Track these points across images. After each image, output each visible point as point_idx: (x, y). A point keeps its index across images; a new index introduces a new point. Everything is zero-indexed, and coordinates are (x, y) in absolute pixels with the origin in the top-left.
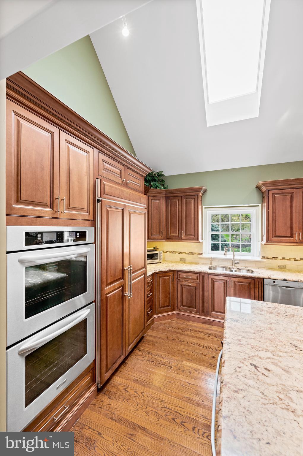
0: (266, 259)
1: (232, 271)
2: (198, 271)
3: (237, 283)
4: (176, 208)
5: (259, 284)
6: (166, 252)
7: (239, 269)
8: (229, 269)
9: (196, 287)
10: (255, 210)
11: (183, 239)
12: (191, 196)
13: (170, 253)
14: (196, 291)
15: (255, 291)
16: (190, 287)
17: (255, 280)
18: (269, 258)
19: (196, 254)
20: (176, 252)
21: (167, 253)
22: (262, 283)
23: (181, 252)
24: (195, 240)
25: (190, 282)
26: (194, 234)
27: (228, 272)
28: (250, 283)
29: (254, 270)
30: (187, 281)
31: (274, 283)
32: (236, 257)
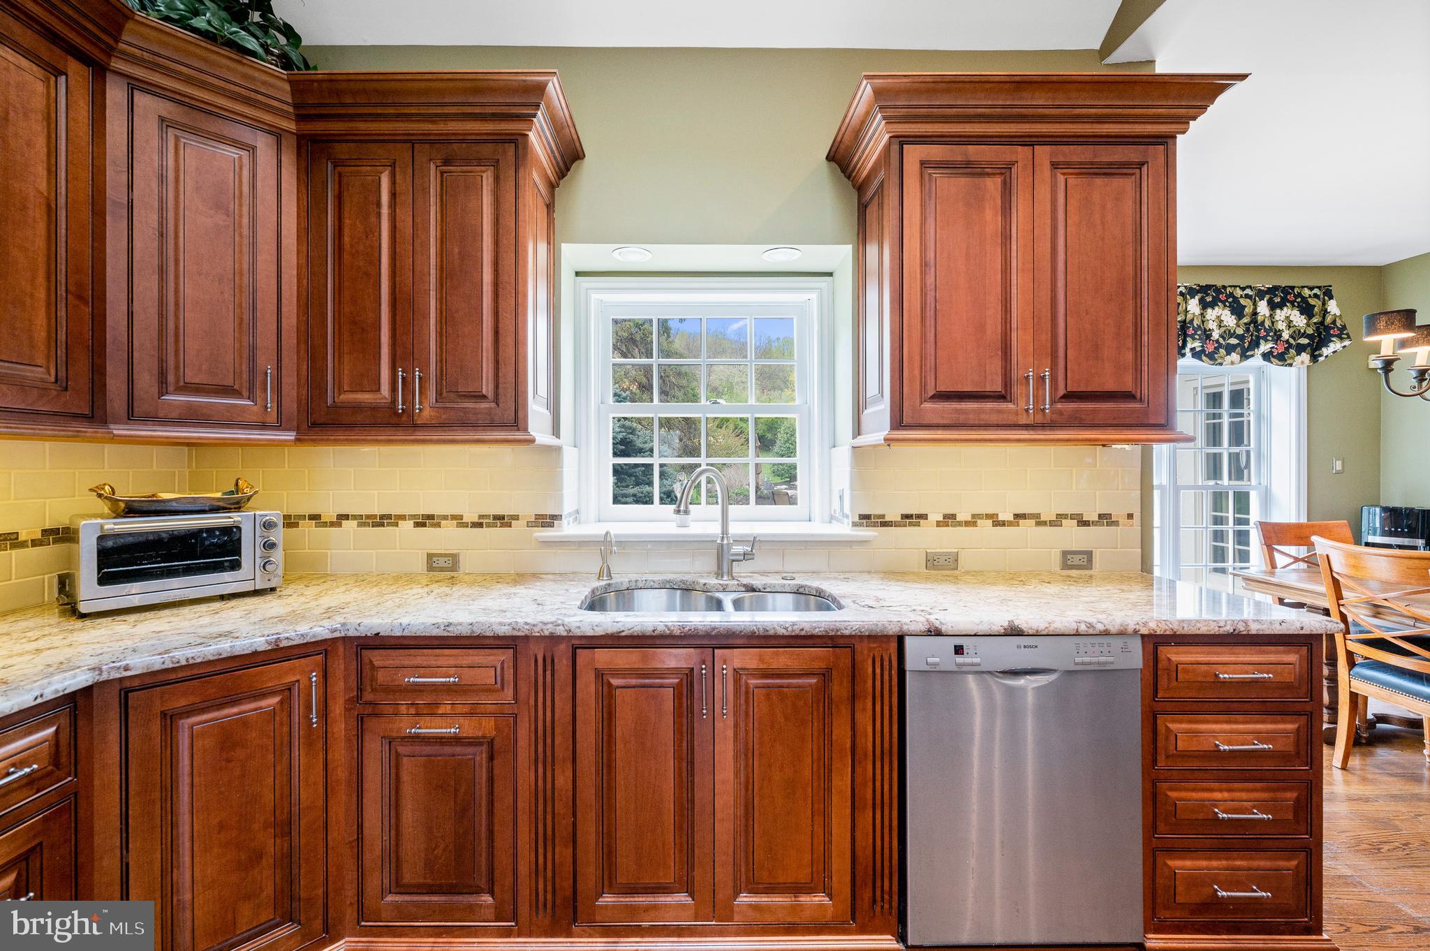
0: (875, 525)
1: (718, 605)
2: (504, 630)
3: (753, 682)
4: (373, 219)
5: (878, 671)
6: (332, 524)
7: (754, 590)
8: (701, 599)
9: (491, 743)
10: (814, 296)
11: (425, 426)
12: (475, 148)
13: (360, 525)
14: (496, 772)
15: (858, 716)
16: (448, 750)
17: (858, 647)
18: (887, 519)
19: (522, 522)
20: (403, 517)
21: (340, 525)
22: (895, 664)
23: (431, 517)
24: (503, 426)
25: (448, 709)
26: (497, 387)
27: (701, 619)
28: (825, 676)
29: (831, 587)
30: (431, 711)
31: (960, 659)
32: (735, 529)
